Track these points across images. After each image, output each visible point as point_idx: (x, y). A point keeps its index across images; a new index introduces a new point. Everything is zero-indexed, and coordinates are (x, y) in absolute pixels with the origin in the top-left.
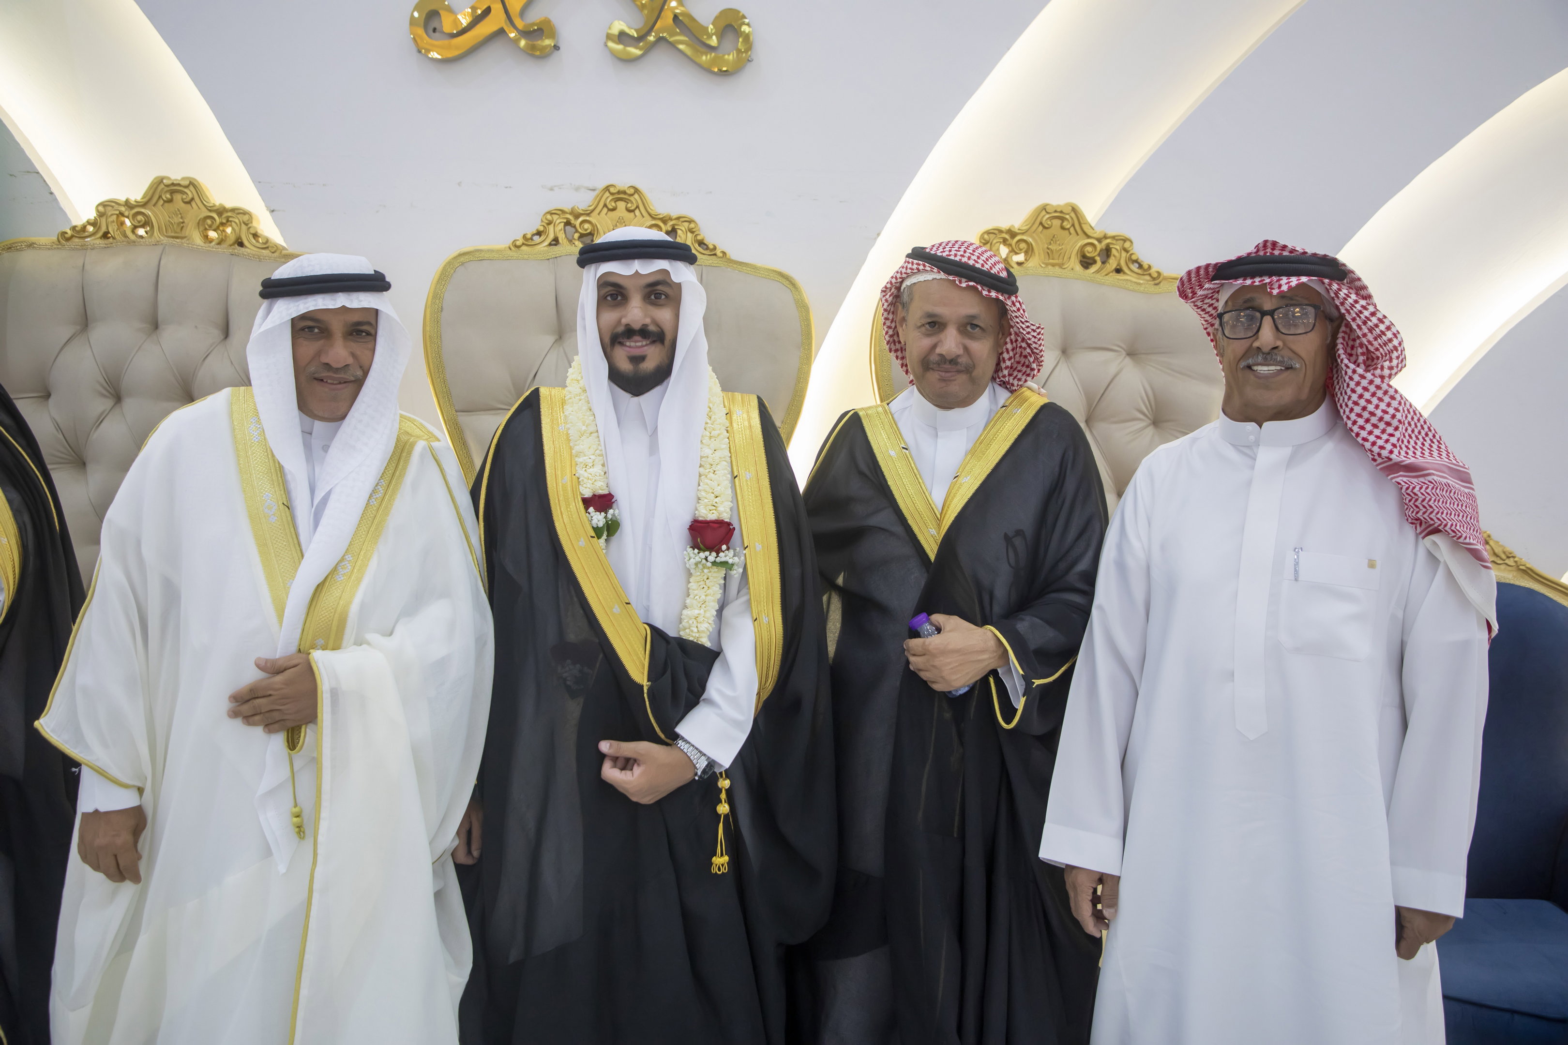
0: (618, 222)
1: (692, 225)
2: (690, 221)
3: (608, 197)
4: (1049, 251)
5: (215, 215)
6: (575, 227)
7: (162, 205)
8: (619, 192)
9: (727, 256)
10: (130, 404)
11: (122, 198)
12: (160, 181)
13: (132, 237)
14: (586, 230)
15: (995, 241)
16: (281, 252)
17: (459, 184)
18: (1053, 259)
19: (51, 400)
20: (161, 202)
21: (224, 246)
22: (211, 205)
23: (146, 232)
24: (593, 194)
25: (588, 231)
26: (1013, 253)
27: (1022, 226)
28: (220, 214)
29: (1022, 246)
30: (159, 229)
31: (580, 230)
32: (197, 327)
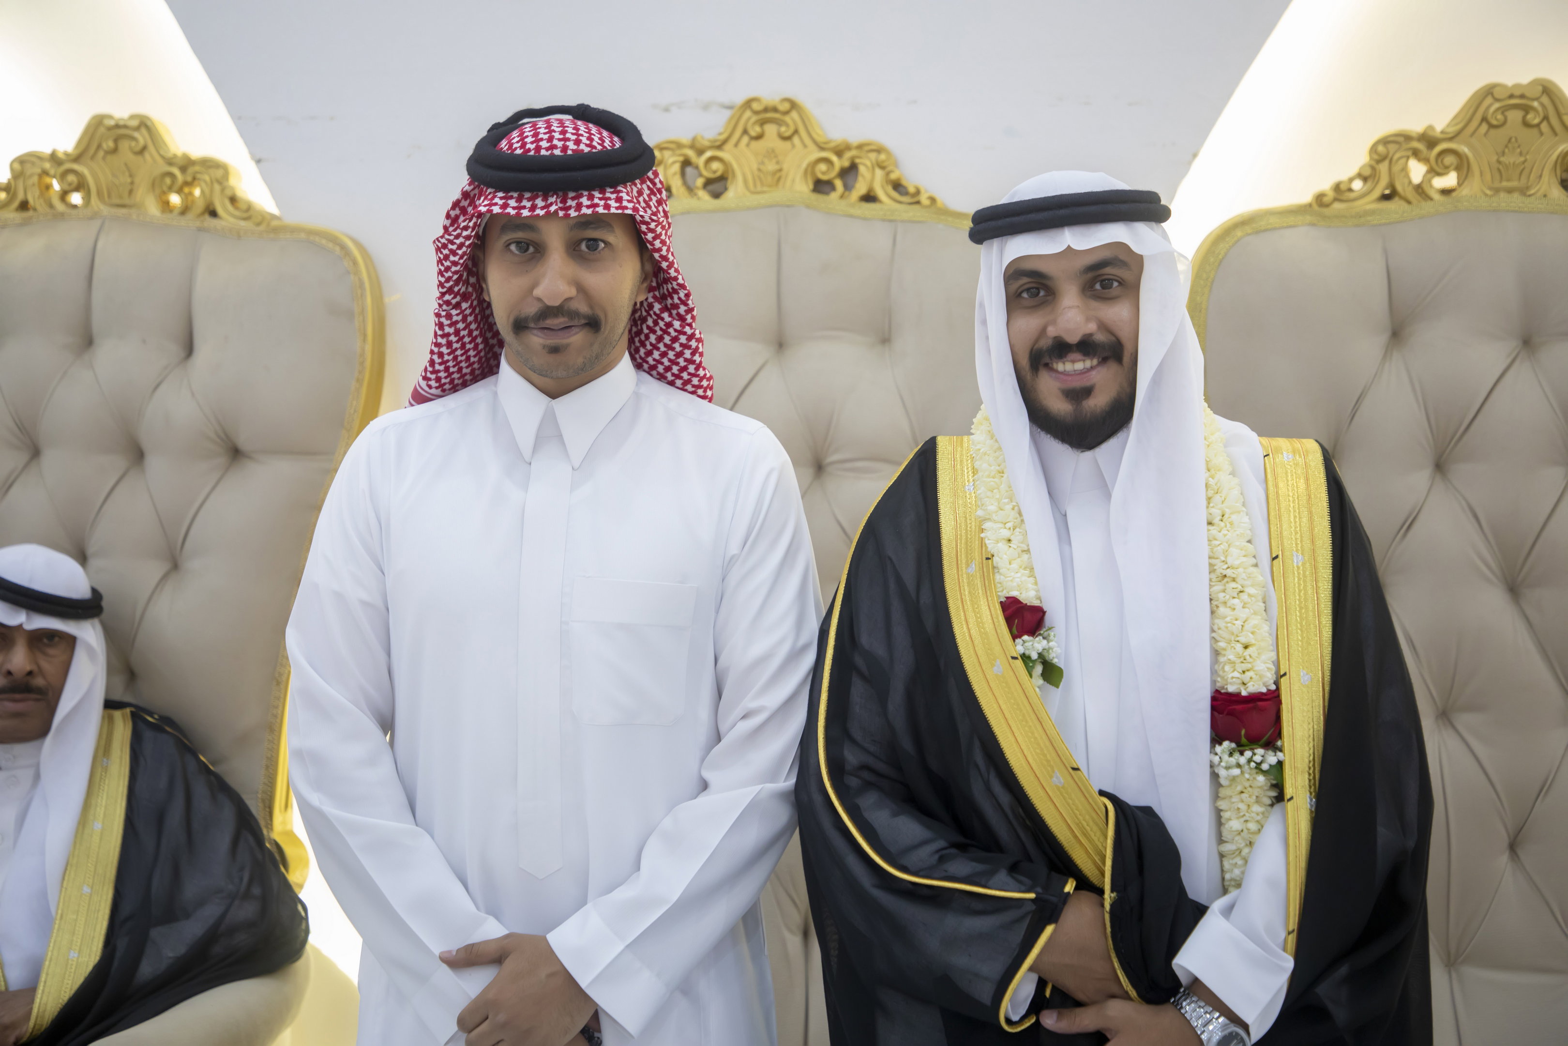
0: (765, 156)
1: (883, 157)
2: (879, 150)
3: (749, 119)
4: (1501, 167)
5: (176, 171)
6: (697, 168)
7: (104, 158)
8: (766, 110)
9: (939, 203)
11: (47, 150)
12: (98, 122)
13: (60, 207)
14: (715, 172)
15: (1399, 155)
16: (268, 225)
18: (1508, 180)
20: (101, 154)
21: (190, 216)
22: (170, 155)
23: (81, 199)
24: (728, 113)
25: (719, 174)
26: (1432, 174)
27: (1448, 126)
28: (183, 169)
29: (1449, 160)
30: (99, 194)
31: (707, 174)
32: (144, 341)
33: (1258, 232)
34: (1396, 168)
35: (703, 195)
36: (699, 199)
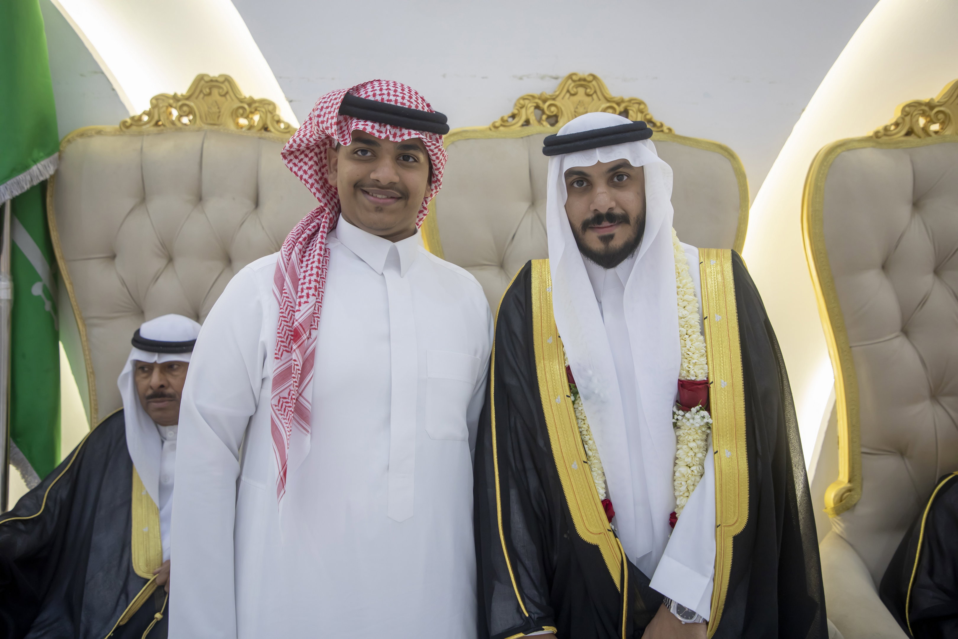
0: (578, 104)
1: (642, 106)
2: (640, 103)
3: (570, 84)
5: (246, 106)
6: (543, 110)
7: (203, 98)
8: (580, 80)
9: (673, 132)
10: (179, 262)
11: (172, 93)
12: (200, 78)
13: (177, 124)
14: (552, 112)
15: (915, 113)
17: (444, 76)
19: (117, 260)
20: (201, 96)
21: (254, 130)
22: (243, 97)
23: (190, 121)
24: (557, 82)
25: (555, 113)
26: (930, 123)
27: (941, 99)
28: (250, 105)
29: (941, 116)
30: (201, 117)
31: (548, 113)
32: (234, 199)
33: (849, 150)
34: (914, 120)
35: (545, 123)
36: (544, 126)
